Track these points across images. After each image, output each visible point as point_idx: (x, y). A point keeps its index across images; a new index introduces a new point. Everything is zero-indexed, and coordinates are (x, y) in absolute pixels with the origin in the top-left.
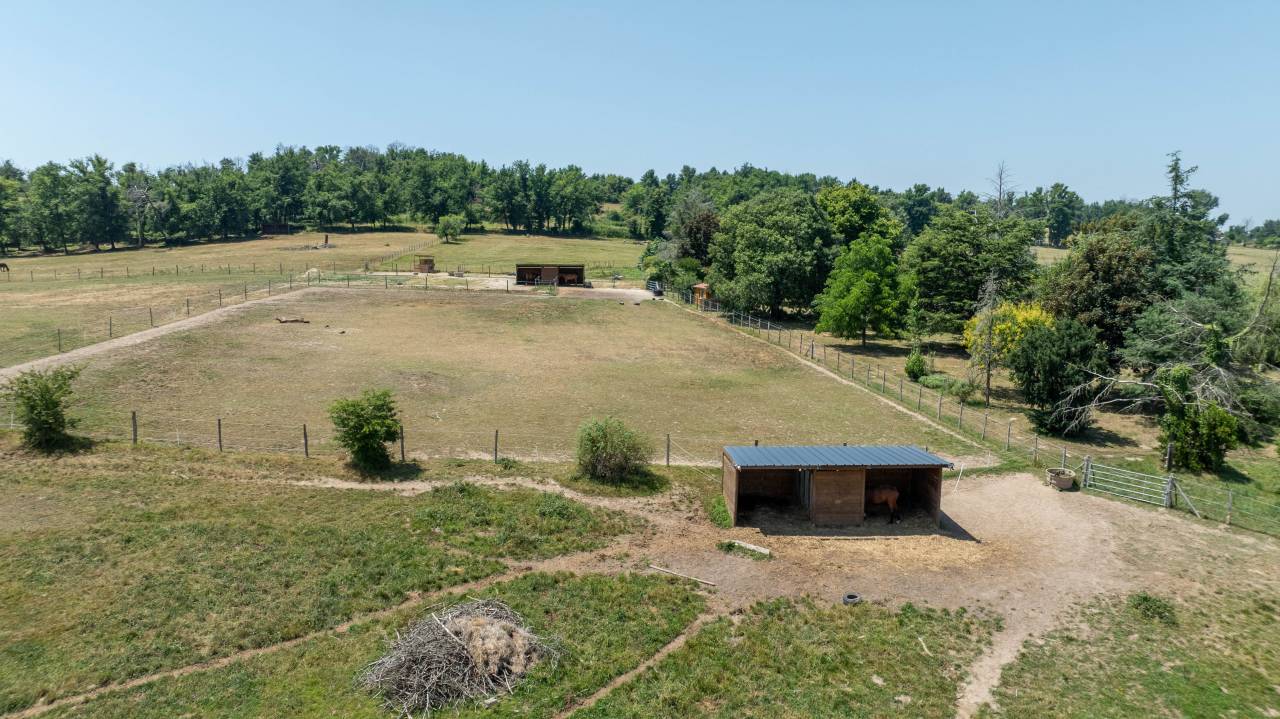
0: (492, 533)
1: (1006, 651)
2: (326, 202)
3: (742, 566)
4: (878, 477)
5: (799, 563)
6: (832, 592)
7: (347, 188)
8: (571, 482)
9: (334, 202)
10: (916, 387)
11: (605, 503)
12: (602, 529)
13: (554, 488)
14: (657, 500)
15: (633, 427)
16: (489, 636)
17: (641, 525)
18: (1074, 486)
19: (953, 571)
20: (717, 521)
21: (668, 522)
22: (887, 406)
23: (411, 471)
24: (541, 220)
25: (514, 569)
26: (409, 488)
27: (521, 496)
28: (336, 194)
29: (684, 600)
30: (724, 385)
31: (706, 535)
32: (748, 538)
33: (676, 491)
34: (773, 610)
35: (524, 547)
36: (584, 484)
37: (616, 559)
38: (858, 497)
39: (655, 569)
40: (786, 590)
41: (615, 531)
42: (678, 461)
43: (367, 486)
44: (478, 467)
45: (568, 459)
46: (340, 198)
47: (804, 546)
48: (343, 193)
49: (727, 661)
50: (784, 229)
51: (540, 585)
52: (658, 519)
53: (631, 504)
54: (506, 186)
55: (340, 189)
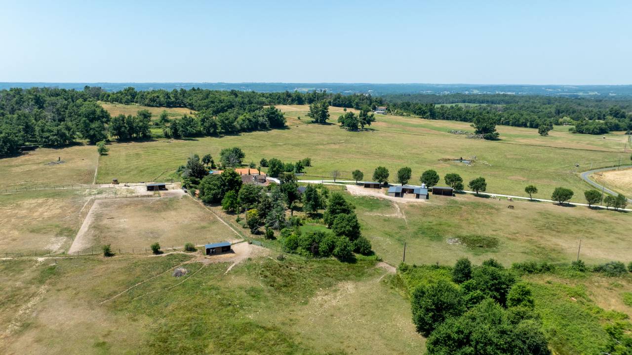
0: (177, 260)
1: (234, 265)
2: (49, 137)
3: (208, 260)
4: (223, 248)
5: (214, 259)
6: (217, 261)
7: (55, 132)
8: (184, 251)
9: (51, 137)
10: (237, 224)
11: (190, 254)
12: (190, 257)
13: (182, 253)
14: (196, 252)
15: (192, 242)
16: (183, 270)
17: (195, 256)
18: (251, 243)
19: (231, 257)
20: (204, 255)
21: (198, 255)
22: (231, 230)
23: (162, 253)
24: (131, 134)
25: (182, 264)
26: (163, 255)
27: (179, 254)
28: (51, 134)
29: (201, 264)
30: (204, 227)
31: (203, 257)
32: (208, 256)
33: (199, 251)
34: (210, 264)
35: (182, 261)
36: (186, 251)
37: (193, 261)
38: (221, 250)
39: (198, 261)
40: (212, 262)
41: (192, 258)
42: (198, 246)
43: (157, 256)
44: (170, 250)
45: (183, 247)
46: (54, 135)
47: (215, 257)
48: (54, 133)
49: (206, 270)
50: (215, 185)
51: (186, 265)
52: (197, 255)
53: (193, 254)
54: (117, 125)
55: (52, 132)
